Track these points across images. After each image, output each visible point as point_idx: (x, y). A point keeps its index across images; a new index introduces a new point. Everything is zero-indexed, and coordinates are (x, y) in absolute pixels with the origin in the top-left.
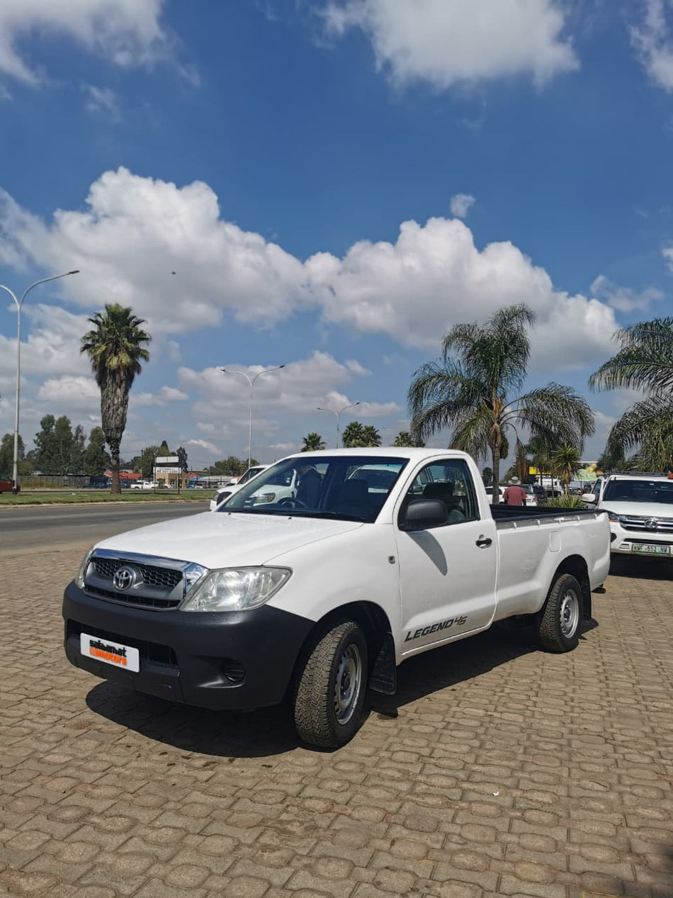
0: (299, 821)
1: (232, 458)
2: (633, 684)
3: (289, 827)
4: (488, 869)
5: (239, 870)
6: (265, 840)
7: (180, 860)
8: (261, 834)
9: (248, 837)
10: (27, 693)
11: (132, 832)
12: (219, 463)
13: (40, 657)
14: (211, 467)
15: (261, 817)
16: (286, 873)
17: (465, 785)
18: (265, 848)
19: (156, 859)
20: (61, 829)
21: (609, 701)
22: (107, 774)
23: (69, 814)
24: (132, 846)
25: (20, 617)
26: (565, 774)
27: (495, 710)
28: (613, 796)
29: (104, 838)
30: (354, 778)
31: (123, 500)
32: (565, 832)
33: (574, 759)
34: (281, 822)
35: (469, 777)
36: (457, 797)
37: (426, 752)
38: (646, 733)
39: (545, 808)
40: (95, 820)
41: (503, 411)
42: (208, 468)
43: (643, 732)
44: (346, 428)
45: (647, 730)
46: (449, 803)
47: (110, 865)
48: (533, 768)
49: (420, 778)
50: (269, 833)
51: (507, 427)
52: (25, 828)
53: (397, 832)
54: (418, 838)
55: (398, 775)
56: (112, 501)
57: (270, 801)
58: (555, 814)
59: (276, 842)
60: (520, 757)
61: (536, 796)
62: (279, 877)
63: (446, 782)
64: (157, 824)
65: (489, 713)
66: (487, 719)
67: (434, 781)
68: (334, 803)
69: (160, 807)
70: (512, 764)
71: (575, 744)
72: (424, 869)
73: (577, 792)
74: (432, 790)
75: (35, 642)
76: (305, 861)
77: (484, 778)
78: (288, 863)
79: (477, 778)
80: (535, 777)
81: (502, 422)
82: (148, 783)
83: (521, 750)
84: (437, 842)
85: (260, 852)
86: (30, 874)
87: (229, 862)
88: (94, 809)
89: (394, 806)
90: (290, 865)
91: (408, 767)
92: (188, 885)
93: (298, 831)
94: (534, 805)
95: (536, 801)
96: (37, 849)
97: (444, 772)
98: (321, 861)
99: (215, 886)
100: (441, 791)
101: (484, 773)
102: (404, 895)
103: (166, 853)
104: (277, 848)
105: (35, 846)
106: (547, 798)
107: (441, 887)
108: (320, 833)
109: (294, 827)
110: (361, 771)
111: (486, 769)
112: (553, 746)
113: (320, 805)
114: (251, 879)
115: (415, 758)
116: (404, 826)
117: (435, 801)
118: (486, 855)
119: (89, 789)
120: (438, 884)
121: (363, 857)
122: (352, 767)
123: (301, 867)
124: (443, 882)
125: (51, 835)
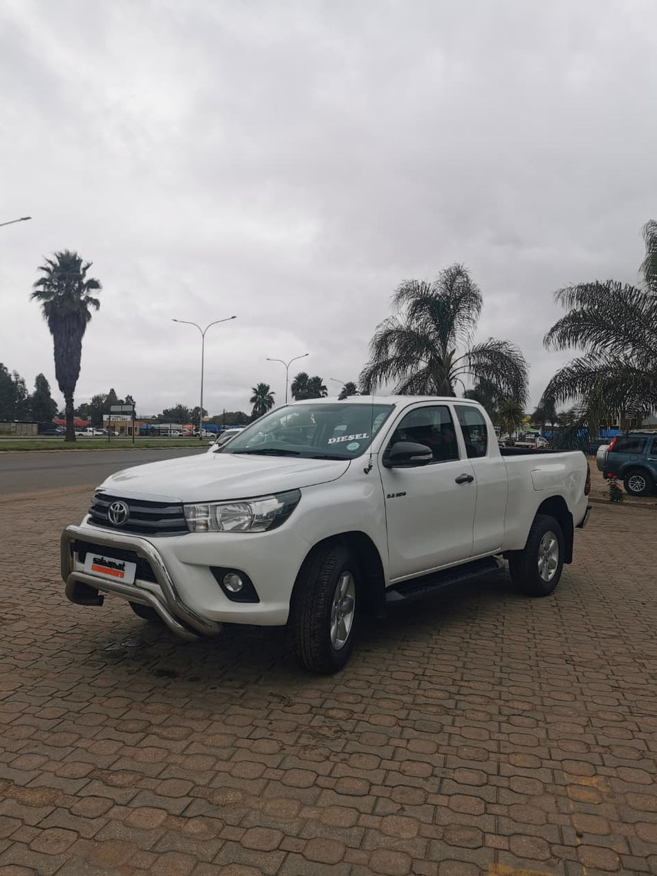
0: (328, 727)
1: (180, 406)
2: (583, 616)
3: (320, 731)
4: (488, 759)
5: (288, 764)
6: (303, 741)
7: (237, 758)
8: (299, 737)
9: (289, 739)
10: (56, 628)
11: (191, 739)
12: (167, 410)
13: (56, 597)
14: (160, 415)
15: (296, 724)
16: (328, 766)
17: (457, 697)
18: (305, 747)
19: (218, 759)
20: (130, 738)
21: (564, 630)
22: (153, 694)
23: (131, 726)
24: (193, 749)
25: (24, 561)
26: (536, 687)
27: (470, 638)
28: (577, 705)
29: (170, 745)
30: (364, 693)
31: (79, 448)
32: (545, 732)
33: (542, 676)
34: (312, 727)
35: (459, 691)
36: (452, 706)
37: (420, 671)
38: (598, 655)
39: (525, 714)
40: (156, 730)
41: (451, 367)
42: (157, 416)
43: (596, 654)
45: (599, 652)
46: (447, 711)
47: (181, 764)
48: (511, 683)
49: (418, 692)
50: (305, 736)
51: (456, 382)
52: (98, 737)
53: (408, 733)
55: (400, 690)
56: (68, 449)
57: (299, 712)
58: (534, 718)
59: (313, 742)
60: (498, 675)
61: (516, 704)
62: (325, 768)
63: (440, 694)
64: (210, 731)
65: (466, 640)
66: (465, 645)
67: (430, 694)
68: (352, 712)
69: (209, 719)
70: (492, 681)
71: (542, 664)
72: (438, 760)
73: (548, 702)
74: (430, 701)
76: (342, 756)
77: (472, 692)
78: (328, 758)
79: (465, 691)
80: (512, 690)
81: (451, 377)
82: (191, 700)
83: (498, 670)
84: (444, 740)
85: (302, 750)
86: (116, 772)
87: (278, 759)
88: (153, 722)
89: (402, 714)
90: (329, 760)
91: (406, 683)
92: (252, 777)
93: (329, 734)
94: (516, 712)
95: (517, 709)
96: (116, 753)
97: (437, 687)
98: (353, 756)
99: (273, 776)
100: (438, 702)
101: (470, 688)
102: (426, 779)
103: (225, 754)
104: (315, 747)
105: (113, 751)
106: (526, 707)
107: (454, 773)
108: (348, 735)
109: (325, 731)
110: (369, 687)
111: (471, 684)
112: (523, 666)
113: (341, 714)
114: (301, 771)
115: (411, 676)
116: (414, 729)
117: (434, 709)
118: (484, 749)
119: (142, 705)
120: (451, 771)
121: (387, 752)
122: (360, 684)
123: (339, 760)
124: (454, 769)
125: (124, 742)
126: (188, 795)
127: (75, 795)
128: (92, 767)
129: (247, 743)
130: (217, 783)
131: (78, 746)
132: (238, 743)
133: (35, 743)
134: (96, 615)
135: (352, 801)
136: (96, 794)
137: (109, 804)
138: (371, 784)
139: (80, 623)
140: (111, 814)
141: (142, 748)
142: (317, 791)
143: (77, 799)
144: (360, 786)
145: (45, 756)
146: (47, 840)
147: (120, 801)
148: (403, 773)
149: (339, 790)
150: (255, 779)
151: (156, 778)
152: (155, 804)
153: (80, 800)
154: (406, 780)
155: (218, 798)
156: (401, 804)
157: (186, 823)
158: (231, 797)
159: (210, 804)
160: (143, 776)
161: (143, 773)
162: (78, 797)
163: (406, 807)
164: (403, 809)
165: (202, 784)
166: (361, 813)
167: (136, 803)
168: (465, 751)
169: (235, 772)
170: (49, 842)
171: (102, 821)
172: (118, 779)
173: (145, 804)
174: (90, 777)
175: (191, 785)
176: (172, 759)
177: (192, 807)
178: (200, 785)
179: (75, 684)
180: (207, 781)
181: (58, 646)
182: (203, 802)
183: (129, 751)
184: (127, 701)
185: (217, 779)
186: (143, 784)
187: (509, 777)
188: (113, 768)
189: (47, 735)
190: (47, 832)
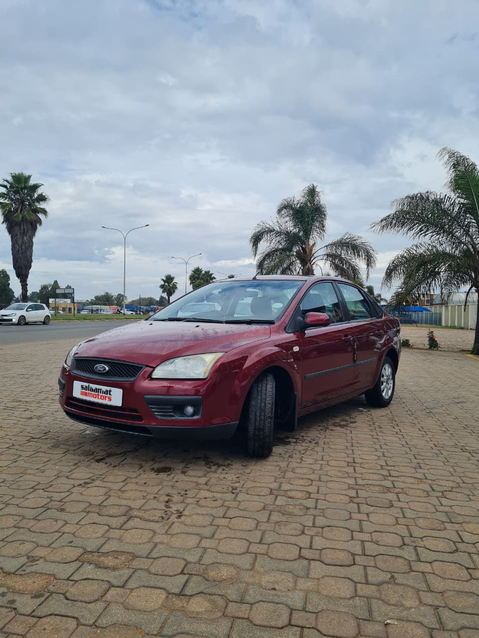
1: (107, 293)
3: (287, 509)
4: (445, 528)
5: (269, 539)
6: (275, 518)
7: (219, 535)
8: (270, 514)
9: (263, 516)
10: (30, 435)
11: (171, 520)
12: (97, 296)
13: (27, 412)
14: (91, 300)
15: (263, 504)
16: (306, 539)
17: (391, 479)
18: (278, 523)
19: (202, 538)
20: (115, 522)
22: (127, 483)
23: (113, 511)
29: (153, 526)
30: (311, 477)
33: (450, 461)
34: (278, 506)
35: (390, 474)
36: (390, 485)
37: (350, 460)
39: (454, 490)
40: (137, 513)
41: (313, 256)
42: (90, 301)
44: (192, 272)
46: (388, 490)
47: (168, 543)
48: (428, 467)
49: (356, 475)
50: (275, 514)
51: (315, 267)
52: (84, 522)
53: (365, 508)
54: (382, 511)
55: (340, 474)
57: (262, 494)
59: (284, 519)
60: (414, 461)
61: (442, 483)
62: (304, 541)
63: (375, 477)
67: (367, 477)
68: (308, 493)
69: (183, 502)
70: (412, 465)
72: (402, 530)
73: (467, 480)
74: (370, 482)
75: (19, 403)
76: (315, 530)
77: (400, 474)
79: (395, 474)
80: (433, 472)
81: (312, 263)
82: (162, 488)
83: (413, 457)
84: (398, 513)
85: (277, 526)
86: (107, 554)
87: (258, 534)
88: (133, 507)
89: (352, 493)
90: (304, 533)
91: (344, 469)
92: (238, 552)
93: (296, 511)
94: (445, 489)
95: (445, 486)
96: (103, 536)
97: (370, 471)
98: (325, 529)
99: (258, 551)
100: (378, 483)
101: (398, 471)
102: (400, 547)
103: (207, 532)
104: (286, 523)
105: (99, 535)
106: (451, 484)
107: (423, 541)
108: (312, 511)
109: (290, 509)
110: (313, 473)
111: (397, 468)
112: (431, 454)
113: (299, 495)
114: (283, 545)
115: (345, 464)
116: (367, 504)
117: (377, 488)
118: (437, 520)
119: (120, 493)
120: (419, 540)
121: (354, 525)
122: (305, 471)
123: (313, 534)
124: (421, 538)
125: (108, 526)
126: (182, 573)
127: (68, 579)
128: (81, 551)
129: (223, 522)
130: (207, 560)
131: (65, 531)
132: (217, 521)
133: (22, 530)
134: (64, 425)
135: (342, 571)
136: (90, 577)
137: (105, 586)
138: (353, 555)
139: (51, 431)
140: (108, 597)
141: (127, 530)
142: (305, 562)
143: (71, 583)
144: (343, 557)
145: (32, 542)
146: (45, 629)
147: (115, 583)
148: (377, 543)
149: (326, 561)
150: (242, 554)
151: (147, 557)
152: (152, 584)
153: (73, 585)
154: (382, 550)
155: (212, 574)
156: (390, 572)
157: (188, 602)
158: (225, 572)
159: (207, 580)
160: (135, 557)
161: (133, 553)
162: (72, 581)
163: (396, 575)
164: (393, 577)
165: (194, 561)
166: (356, 583)
167: (132, 584)
168: (421, 522)
169: (221, 549)
170: (47, 631)
171: (100, 606)
172: (109, 561)
173: (142, 584)
174: (80, 560)
175: (183, 563)
176: (157, 539)
177: (190, 584)
178: (191, 562)
179: (54, 478)
180: (197, 558)
181: (34, 448)
182: (199, 578)
183: (116, 534)
184: (104, 490)
185: (206, 556)
186: (136, 564)
187: (474, 544)
188: (103, 550)
189: (32, 523)
190: (43, 620)
